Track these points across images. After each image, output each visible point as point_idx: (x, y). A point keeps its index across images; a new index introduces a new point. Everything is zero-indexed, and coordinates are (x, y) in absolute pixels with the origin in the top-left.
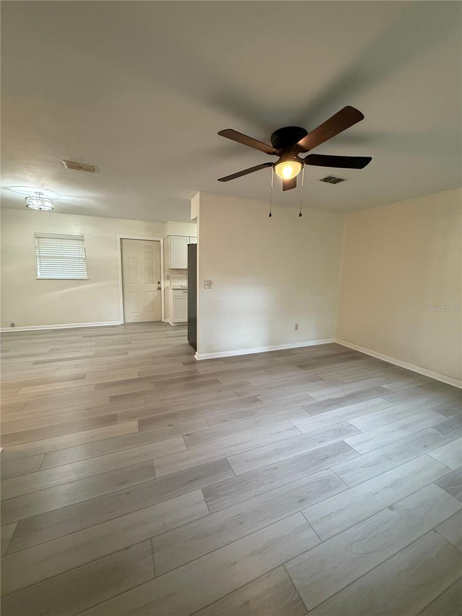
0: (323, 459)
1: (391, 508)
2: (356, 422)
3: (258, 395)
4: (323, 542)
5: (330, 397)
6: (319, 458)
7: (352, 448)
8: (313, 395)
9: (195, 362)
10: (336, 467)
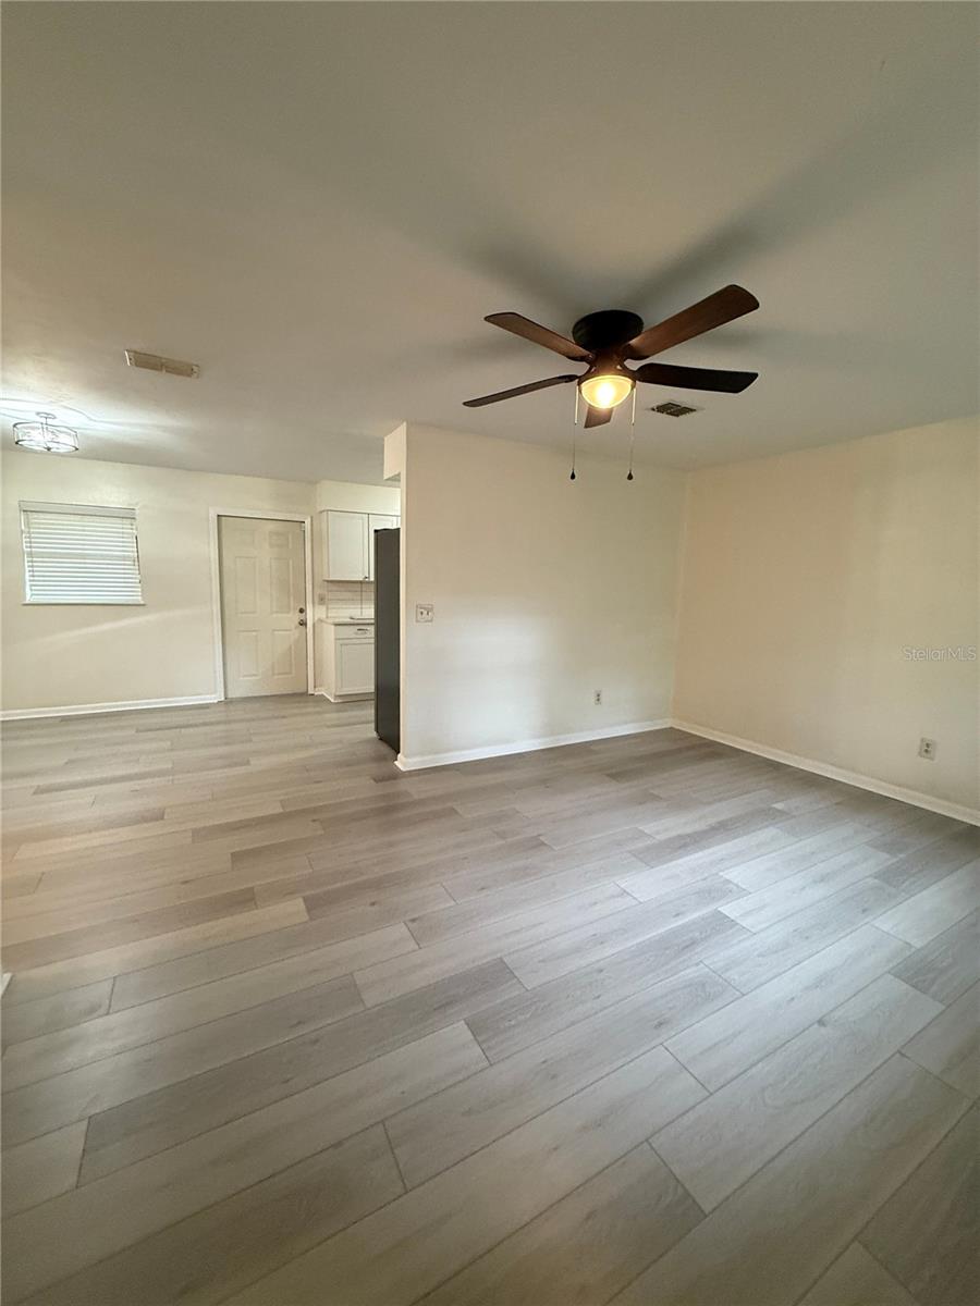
0: (687, 947)
1: (821, 1022)
2: (736, 875)
3: (540, 835)
4: (711, 1094)
5: (681, 832)
6: (682, 945)
7: (737, 924)
8: (649, 828)
9: (396, 775)
10: (712, 958)
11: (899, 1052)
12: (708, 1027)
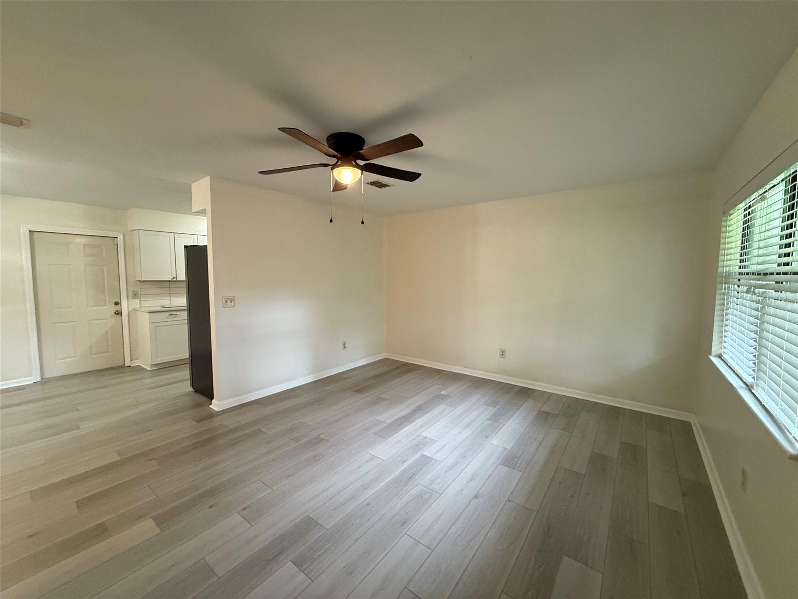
0: (411, 478)
1: (476, 497)
2: (429, 433)
3: (320, 435)
4: (433, 550)
5: (399, 416)
6: (409, 477)
7: (433, 459)
8: (381, 418)
10: (424, 480)
11: (508, 500)
12: (427, 516)
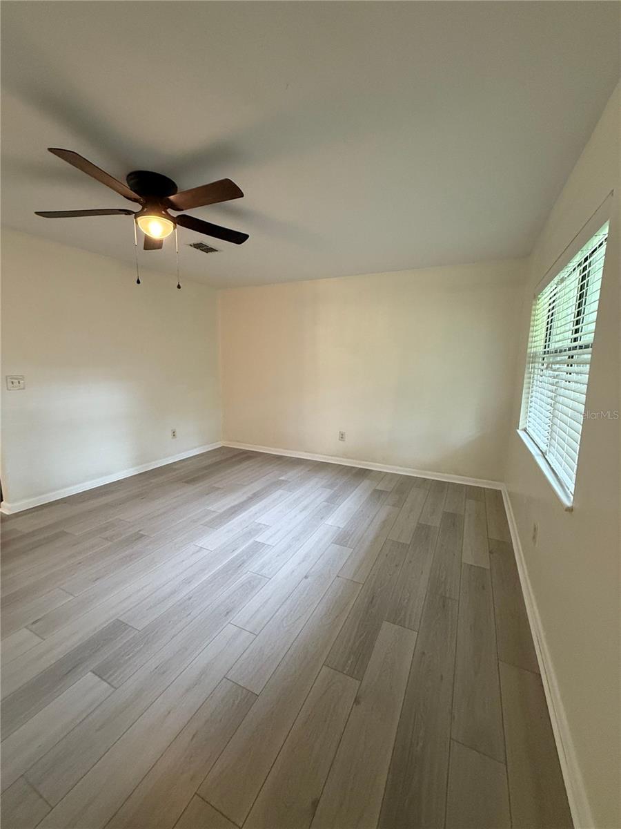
0: (240, 566)
1: (306, 577)
2: (263, 519)
3: (140, 531)
4: (257, 636)
5: (232, 504)
7: (265, 544)
8: (213, 507)
9: (2, 519)
10: (253, 566)
11: (337, 576)
12: (254, 603)
